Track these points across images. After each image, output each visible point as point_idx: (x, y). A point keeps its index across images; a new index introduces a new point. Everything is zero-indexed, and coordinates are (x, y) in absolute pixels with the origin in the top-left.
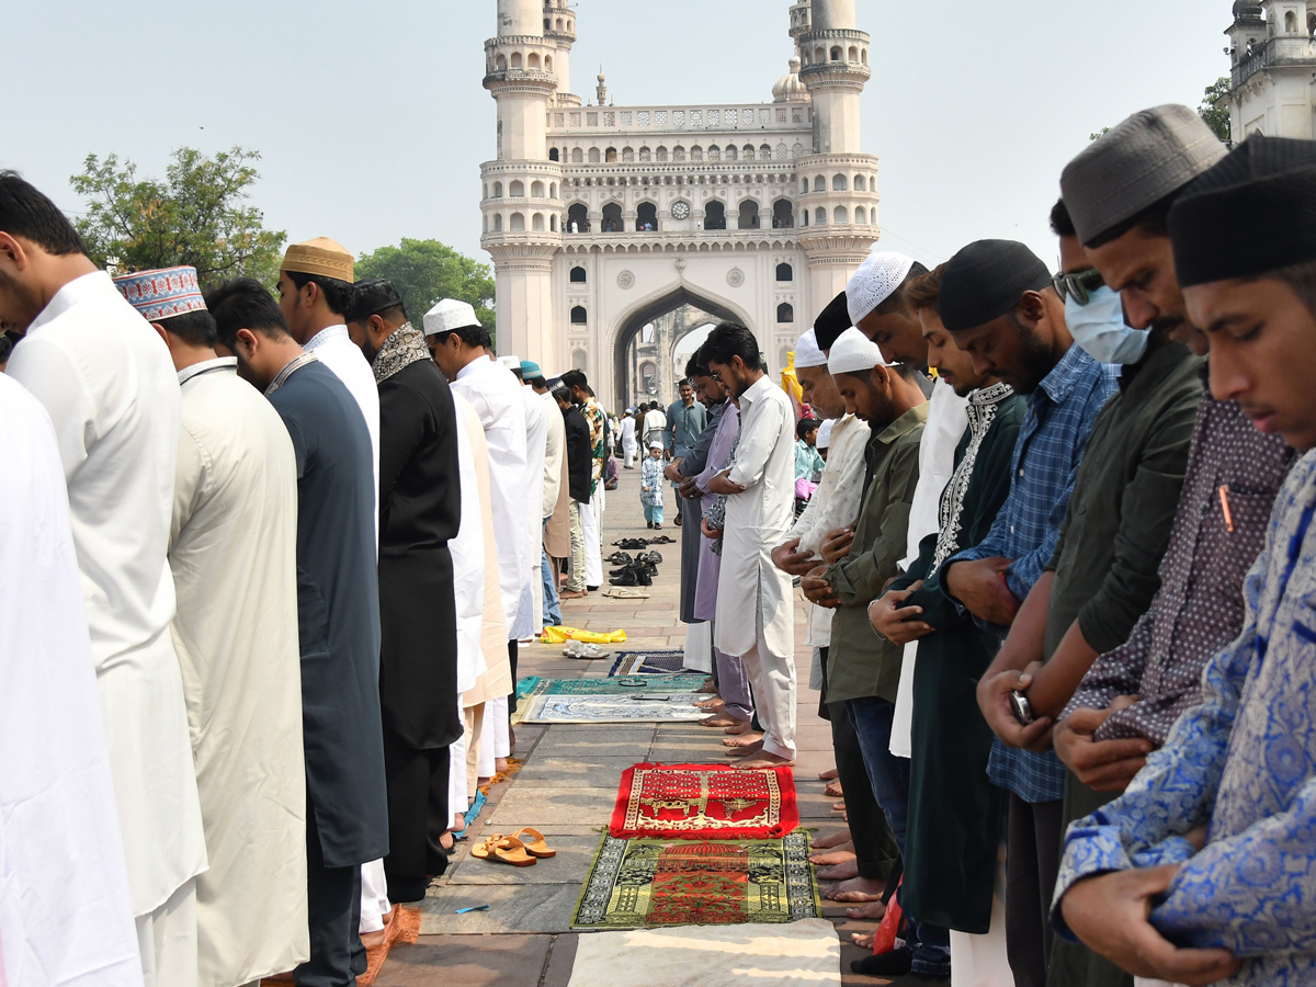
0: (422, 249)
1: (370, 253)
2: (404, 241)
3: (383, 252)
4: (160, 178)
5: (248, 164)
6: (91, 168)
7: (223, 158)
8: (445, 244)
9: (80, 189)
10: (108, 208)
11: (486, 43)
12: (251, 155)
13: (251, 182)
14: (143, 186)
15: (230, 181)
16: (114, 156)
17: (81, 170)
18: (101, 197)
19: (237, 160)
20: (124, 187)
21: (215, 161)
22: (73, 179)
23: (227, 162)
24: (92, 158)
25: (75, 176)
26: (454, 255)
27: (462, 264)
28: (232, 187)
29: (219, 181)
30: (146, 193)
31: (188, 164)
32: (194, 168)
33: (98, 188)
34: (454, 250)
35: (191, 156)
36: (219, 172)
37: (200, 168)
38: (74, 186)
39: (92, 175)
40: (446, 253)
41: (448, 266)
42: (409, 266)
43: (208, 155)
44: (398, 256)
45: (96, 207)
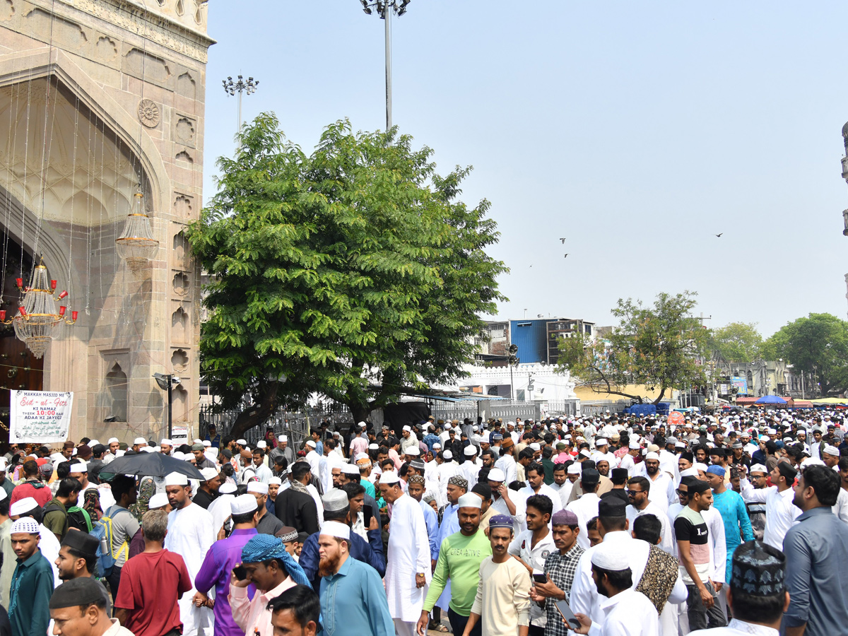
0: (819, 318)
1: (793, 321)
2: (811, 315)
3: (800, 320)
4: (652, 307)
5: (692, 298)
6: (621, 305)
7: (679, 296)
8: (833, 315)
9: (616, 315)
10: (628, 322)
11: (844, 212)
12: (693, 294)
13: (693, 306)
14: (644, 311)
15: (683, 307)
16: (630, 299)
17: (616, 306)
18: (625, 318)
19: (687, 297)
20: (636, 313)
21: (676, 298)
22: (612, 311)
23: (682, 297)
24: (620, 300)
25: (613, 309)
26: (838, 321)
27: (843, 325)
28: (684, 309)
29: (678, 307)
30: (645, 314)
31: (663, 300)
32: (666, 302)
33: (623, 314)
34: (838, 318)
35: (664, 297)
36: (678, 303)
37: (669, 301)
38: (613, 314)
39: (621, 308)
40: (834, 319)
41: (835, 326)
42: (812, 327)
43: (672, 295)
44: (807, 322)
45: (623, 322)
